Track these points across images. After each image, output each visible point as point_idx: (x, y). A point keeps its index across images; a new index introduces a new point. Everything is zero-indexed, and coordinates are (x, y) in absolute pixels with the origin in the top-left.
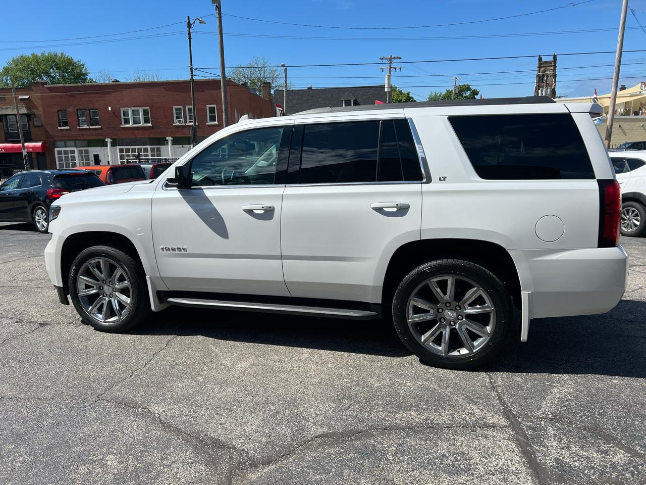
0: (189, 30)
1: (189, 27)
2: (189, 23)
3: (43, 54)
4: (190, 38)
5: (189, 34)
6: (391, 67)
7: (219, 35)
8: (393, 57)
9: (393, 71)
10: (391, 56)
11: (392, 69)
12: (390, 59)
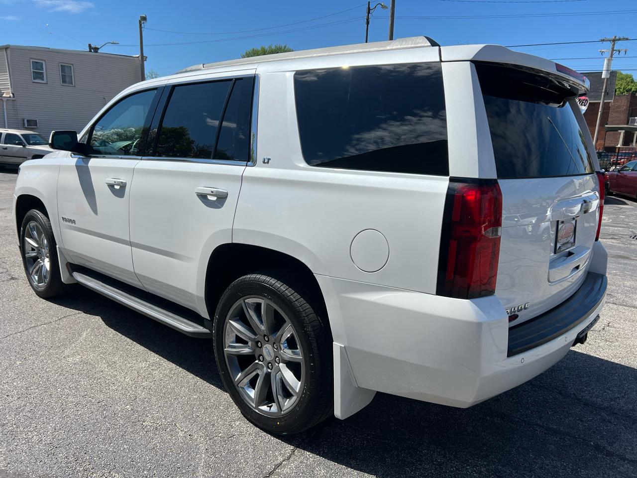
0: (368, 15)
1: (369, 13)
2: (369, 8)
3: (270, 47)
4: (368, 23)
5: (368, 20)
6: (613, 50)
7: (390, 19)
8: (617, 38)
9: (616, 54)
10: (615, 37)
11: (614, 52)
12: (614, 41)
